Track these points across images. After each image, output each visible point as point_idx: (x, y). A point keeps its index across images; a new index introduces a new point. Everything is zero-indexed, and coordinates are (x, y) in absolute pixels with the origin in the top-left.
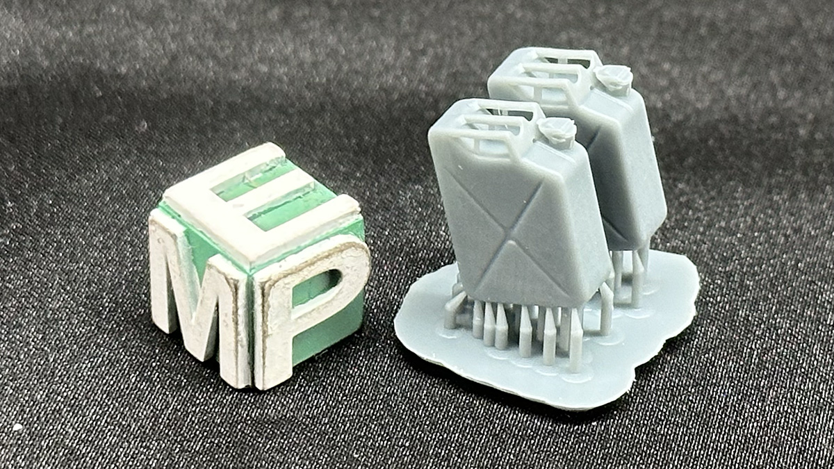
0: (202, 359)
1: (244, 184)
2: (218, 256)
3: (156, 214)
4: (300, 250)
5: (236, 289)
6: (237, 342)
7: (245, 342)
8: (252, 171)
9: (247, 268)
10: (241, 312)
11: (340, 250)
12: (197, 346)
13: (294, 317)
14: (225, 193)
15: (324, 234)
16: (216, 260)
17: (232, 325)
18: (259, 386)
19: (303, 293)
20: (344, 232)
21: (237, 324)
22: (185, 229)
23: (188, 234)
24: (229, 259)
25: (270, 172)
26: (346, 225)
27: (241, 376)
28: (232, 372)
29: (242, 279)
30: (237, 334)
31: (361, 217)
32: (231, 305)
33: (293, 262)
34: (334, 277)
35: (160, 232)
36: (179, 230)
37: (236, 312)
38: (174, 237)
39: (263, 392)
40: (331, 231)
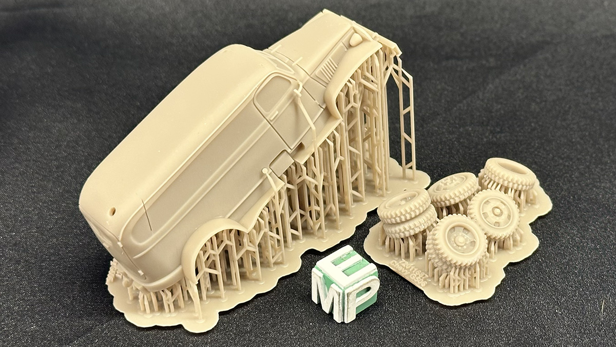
0: (328, 313)
1: (341, 260)
2: (334, 284)
3: (314, 270)
4: (358, 282)
5: (340, 295)
6: (339, 310)
7: (342, 310)
8: (343, 255)
9: (343, 288)
10: (341, 301)
11: (370, 281)
12: (326, 308)
13: (357, 301)
14: (335, 263)
15: (366, 276)
16: (333, 286)
17: (338, 305)
18: (346, 322)
19: (359, 295)
20: (372, 275)
21: (339, 305)
22: (323, 275)
23: (324, 276)
24: (337, 285)
25: (349, 255)
26: (372, 273)
27: (340, 319)
28: (337, 318)
29: (341, 292)
30: (339, 308)
31: (377, 270)
32: (338, 300)
33: (357, 286)
34: (368, 289)
35: (315, 275)
36: (321, 275)
37: (339, 301)
38: (320, 278)
39: (347, 324)
40: (368, 275)
